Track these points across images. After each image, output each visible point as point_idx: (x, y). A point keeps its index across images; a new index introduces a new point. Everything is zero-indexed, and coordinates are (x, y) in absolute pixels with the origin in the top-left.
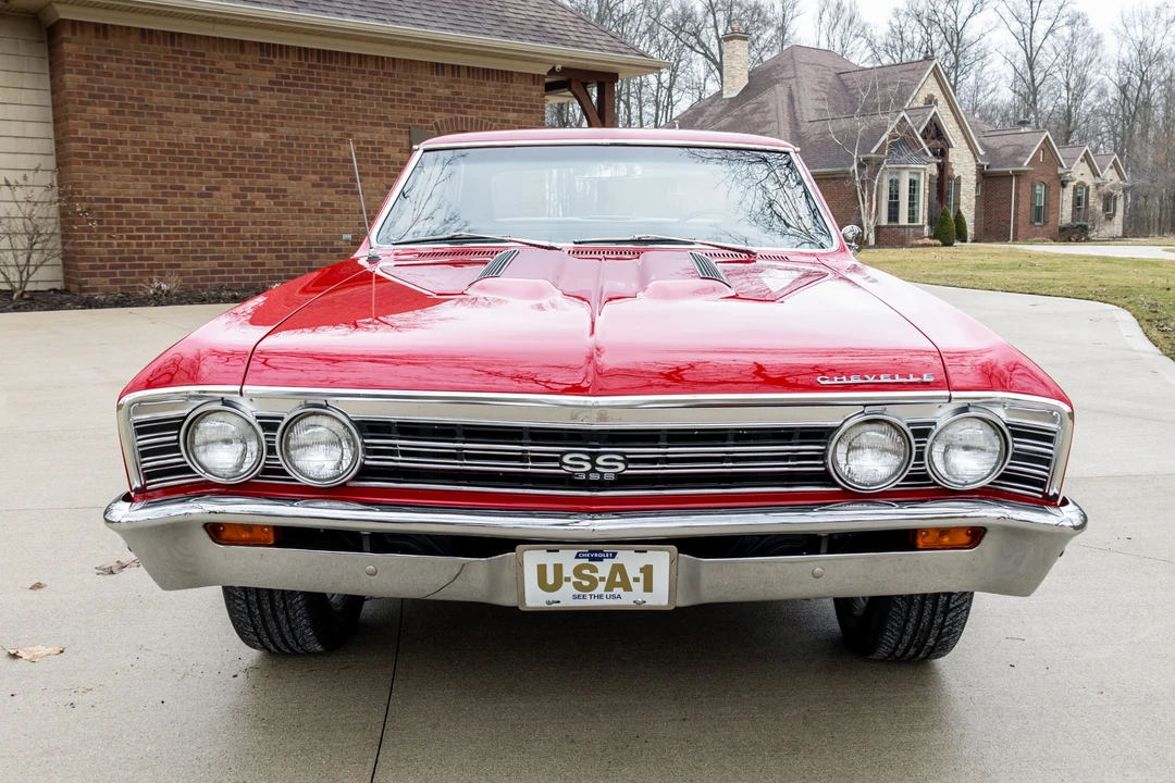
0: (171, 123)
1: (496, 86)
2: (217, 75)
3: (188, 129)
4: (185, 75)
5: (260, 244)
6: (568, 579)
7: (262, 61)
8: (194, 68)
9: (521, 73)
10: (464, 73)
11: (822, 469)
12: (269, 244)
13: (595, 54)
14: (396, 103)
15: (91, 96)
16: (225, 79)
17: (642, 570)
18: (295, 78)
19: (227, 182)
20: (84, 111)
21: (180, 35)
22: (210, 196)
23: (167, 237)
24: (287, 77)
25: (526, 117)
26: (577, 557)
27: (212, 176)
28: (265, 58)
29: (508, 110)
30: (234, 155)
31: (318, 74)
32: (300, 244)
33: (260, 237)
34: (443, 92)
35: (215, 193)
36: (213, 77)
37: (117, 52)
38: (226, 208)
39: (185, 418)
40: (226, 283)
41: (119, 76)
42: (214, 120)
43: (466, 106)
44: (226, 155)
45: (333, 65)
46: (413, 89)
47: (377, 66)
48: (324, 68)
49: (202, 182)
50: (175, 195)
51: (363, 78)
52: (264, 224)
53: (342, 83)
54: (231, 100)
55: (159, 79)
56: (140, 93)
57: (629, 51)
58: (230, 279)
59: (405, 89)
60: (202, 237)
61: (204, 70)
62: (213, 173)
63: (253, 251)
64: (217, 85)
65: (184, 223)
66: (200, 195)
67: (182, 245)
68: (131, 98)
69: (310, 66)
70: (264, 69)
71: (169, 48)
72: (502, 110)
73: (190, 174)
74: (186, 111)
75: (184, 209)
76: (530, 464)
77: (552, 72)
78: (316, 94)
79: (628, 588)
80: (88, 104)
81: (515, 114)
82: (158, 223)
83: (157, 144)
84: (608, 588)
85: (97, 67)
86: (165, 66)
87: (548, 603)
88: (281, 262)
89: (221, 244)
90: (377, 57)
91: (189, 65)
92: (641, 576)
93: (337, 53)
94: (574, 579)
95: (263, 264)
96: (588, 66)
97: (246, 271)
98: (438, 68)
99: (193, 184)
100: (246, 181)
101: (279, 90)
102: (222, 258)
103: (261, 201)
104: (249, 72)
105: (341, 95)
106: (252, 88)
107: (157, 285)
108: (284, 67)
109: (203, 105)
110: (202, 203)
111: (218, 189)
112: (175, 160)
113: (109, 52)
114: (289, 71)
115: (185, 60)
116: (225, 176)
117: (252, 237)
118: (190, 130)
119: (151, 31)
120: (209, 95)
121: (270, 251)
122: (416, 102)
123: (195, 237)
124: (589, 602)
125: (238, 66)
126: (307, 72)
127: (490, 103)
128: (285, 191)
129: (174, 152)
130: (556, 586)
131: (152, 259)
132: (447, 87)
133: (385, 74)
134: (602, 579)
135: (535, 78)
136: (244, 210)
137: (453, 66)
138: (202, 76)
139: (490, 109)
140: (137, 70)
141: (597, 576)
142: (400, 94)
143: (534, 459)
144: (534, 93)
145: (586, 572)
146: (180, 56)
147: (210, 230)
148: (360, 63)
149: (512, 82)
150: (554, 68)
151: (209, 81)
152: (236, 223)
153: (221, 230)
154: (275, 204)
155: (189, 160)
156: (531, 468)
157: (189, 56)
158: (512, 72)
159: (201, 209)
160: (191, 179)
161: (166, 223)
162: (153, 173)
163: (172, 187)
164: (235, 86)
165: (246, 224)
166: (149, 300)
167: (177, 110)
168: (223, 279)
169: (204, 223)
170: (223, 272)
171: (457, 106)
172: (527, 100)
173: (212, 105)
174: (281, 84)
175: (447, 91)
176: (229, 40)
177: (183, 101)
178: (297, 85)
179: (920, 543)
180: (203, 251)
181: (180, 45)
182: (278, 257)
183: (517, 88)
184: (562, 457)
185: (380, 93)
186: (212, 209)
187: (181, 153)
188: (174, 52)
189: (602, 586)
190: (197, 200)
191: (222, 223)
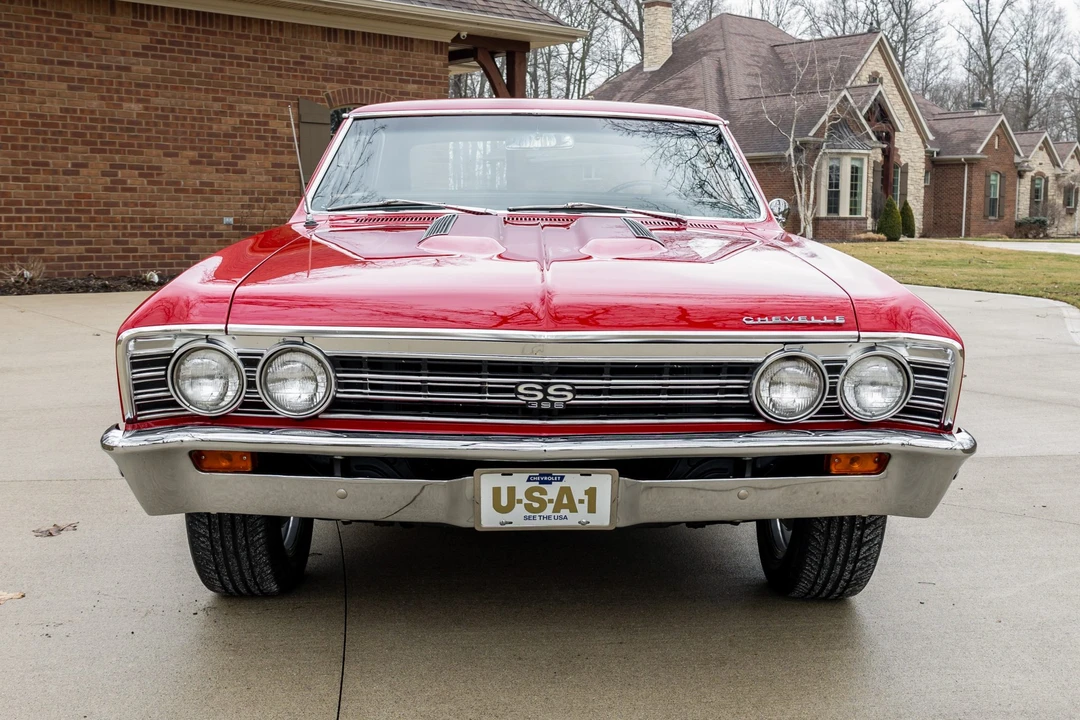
0: (33, 92)
1: (394, 54)
2: (85, 39)
3: (52, 99)
4: (49, 38)
5: (132, 228)
6: (520, 501)
7: (134, 24)
8: (58, 31)
9: (421, 41)
10: (359, 39)
11: (747, 402)
12: (142, 228)
13: (506, 21)
14: (283, 72)
16: (93, 43)
17: (586, 492)
18: (171, 43)
19: (95, 158)
22: (77, 173)
23: (29, 219)
24: (163, 42)
25: (427, 89)
26: (529, 480)
27: (79, 152)
28: (139, 20)
29: (407, 82)
30: (103, 128)
31: (197, 39)
32: (177, 228)
33: (132, 220)
34: (334, 60)
35: (83, 171)
36: (80, 41)
38: (93, 187)
39: (172, 355)
40: (94, 271)
42: (82, 89)
43: (361, 77)
44: (95, 128)
45: (214, 29)
46: (302, 57)
47: (262, 31)
48: (204, 32)
49: (67, 158)
50: (37, 172)
51: (247, 44)
52: (136, 205)
53: (223, 49)
54: (100, 67)
55: (20, 43)
57: (541, 17)
58: (99, 266)
59: (294, 56)
60: (68, 219)
61: (70, 33)
62: (80, 147)
63: (124, 235)
64: (85, 50)
65: (48, 203)
66: (66, 173)
67: (45, 228)
69: (188, 30)
70: (137, 32)
71: (33, 8)
72: (401, 81)
73: (54, 149)
74: (50, 78)
75: (48, 188)
76: (488, 395)
77: (457, 39)
78: (195, 61)
79: (573, 510)
81: (415, 86)
82: (20, 203)
83: (18, 115)
84: (556, 510)
86: (27, 28)
87: (502, 524)
88: (155, 247)
89: (89, 227)
90: (262, 21)
91: (54, 28)
92: (586, 498)
93: (218, 15)
94: (525, 501)
95: (135, 250)
96: (496, 33)
97: (117, 258)
98: (330, 33)
99: (57, 160)
100: (117, 157)
101: (153, 56)
102: (90, 243)
103: (133, 179)
104: (121, 35)
105: (222, 63)
106: (123, 53)
107: (18, 272)
108: (159, 32)
109: (69, 71)
110: (67, 181)
111: (85, 166)
112: (38, 133)
114: (165, 35)
115: (49, 22)
116: (92, 151)
117: (123, 220)
118: (55, 100)
120: (75, 61)
121: (143, 235)
122: (305, 71)
123: (60, 220)
124: (538, 523)
125: (108, 29)
126: (185, 37)
127: (388, 73)
128: (159, 168)
129: (36, 124)
130: (509, 508)
131: (12, 243)
132: (340, 55)
133: (271, 39)
134: (551, 501)
135: (437, 46)
136: (114, 190)
137: (347, 31)
138: (68, 40)
139: (388, 79)
141: (546, 498)
142: (288, 62)
143: (492, 390)
144: (437, 63)
145: (536, 494)
146: (44, 18)
147: (77, 211)
148: (244, 27)
149: (412, 50)
150: (459, 35)
151: (75, 45)
152: (106, 204)
153: (89, 211)
154: (149, 183)
155: (53, 133)
156: (488, 399)
157: (53, 18)
158: (412, 40)
159: (68, 188)
160: (55, 154)
161: (28, 203)
162: (14, 147)
163: (34, 164)
164: (104, 52)
165: (116, 204)
166: (11, 288)
167: (40, 77)
168: (91, 266)
169: (70, 203)
170: (91, 258)
171: (352, 76)
172: (427, 70)
173: (79, 73)
174: (155, 49)
175: (340, 59)
177: (47, 67)
178: (173, 51)
179: (833, 469)
180: (69, 235)
182: (151, 243)
183: (417, 57)
184: (517, 387)
185: (265, 60)
186: (78, 189)
187: (44, 125)
188: (37, 12)
189: (550, 507)
190: (62, 177)
191: (89, 204)
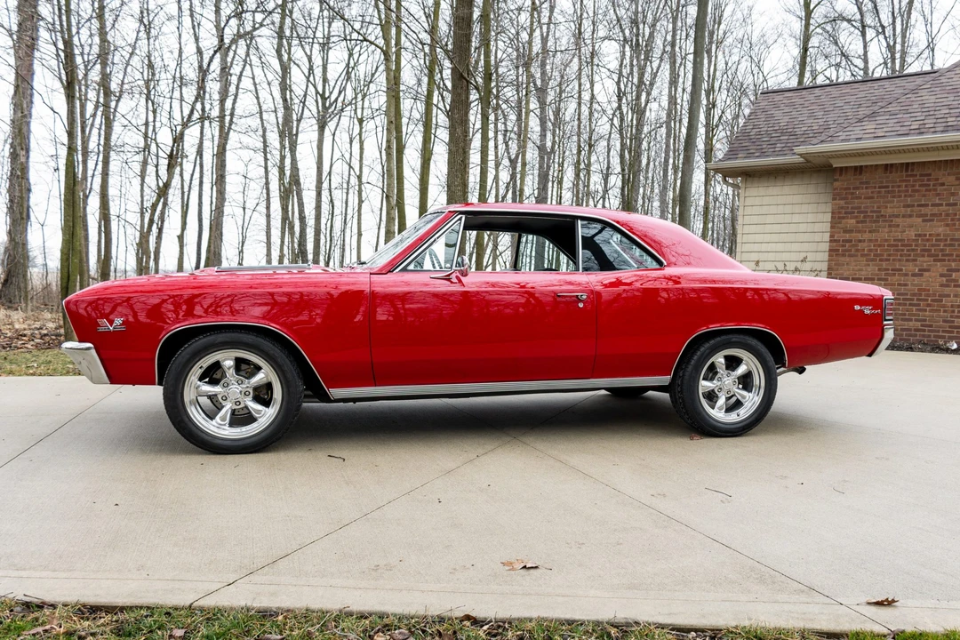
0: (898, 226)
2: (939, 188)
3: (910, 228)
4: (913, 191)
5: (959, 312)
8: (920, 186)
15: (846, 213)
16: (945, 190)
19: (936, 265)
20: (840, 223)
21: (913, 163)
22: (922, 275)
27: (925, 261)
30: (945, 245)
33: (959, 306)
35: (926, 274)
36: (935, 190)
37: (867, 183)
38: (933, 284)
41: (865, 198)
42: (932, 220)
44: (939, 245)
49: (916, 266)
50: (894, 275)
54: (947, 205)
55: (894, 197)
56: (878, 207)
58: (929, 336)
60: (910, 305)
61: (929, 185)
62: (926, 259)
63: (951, 317)
64: (938, 195)
66: (914, 275)
68: (872, 212)
71: (904, 174)
73: (907, 260)
74: (910, 216)
75: (899, 285)
80: (844, 218)
83: (886, 241)
85: (853, 194)
86: (899, 187)
89: (925, 310)
91: (918, 184)
97: (943, 331)
99: (911, 267)
100: (953, 264)
102: (925, 320)
109: (923, 210)
110: (914, 280)
111: (928, 270)
112: (897, 251)
113: (861, 183)
115: (915, 181)
116: (934, 261)
117: (952, 306)
118: (912, 229)
119: (892, 165)
120: (930, 203)
123: (905, 305)
129: (897, 245)
136: (948, 286)
138: (926, 190)
140: (879, 192)
146: (911, 179)
147: (918, 300)
151: (931, 193)
152: (940, 296)
153: (927, 300)
155: (908, 251)
157: (918, 177)
160: (907, 263)
162: (881, 260)
164: (953, 194)
167: (904, 216)
168: (924, 336)
170: (924, 331)
173: (931, 210)
176: (952, 161)
177: (909, 209)
181: (912, 170)
187: (902, 245)
188: (907, 176)
190: (910, 278)
191: (928, 295)
